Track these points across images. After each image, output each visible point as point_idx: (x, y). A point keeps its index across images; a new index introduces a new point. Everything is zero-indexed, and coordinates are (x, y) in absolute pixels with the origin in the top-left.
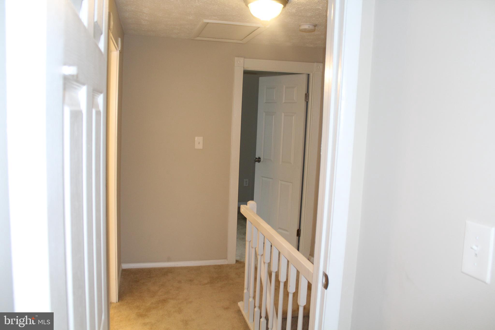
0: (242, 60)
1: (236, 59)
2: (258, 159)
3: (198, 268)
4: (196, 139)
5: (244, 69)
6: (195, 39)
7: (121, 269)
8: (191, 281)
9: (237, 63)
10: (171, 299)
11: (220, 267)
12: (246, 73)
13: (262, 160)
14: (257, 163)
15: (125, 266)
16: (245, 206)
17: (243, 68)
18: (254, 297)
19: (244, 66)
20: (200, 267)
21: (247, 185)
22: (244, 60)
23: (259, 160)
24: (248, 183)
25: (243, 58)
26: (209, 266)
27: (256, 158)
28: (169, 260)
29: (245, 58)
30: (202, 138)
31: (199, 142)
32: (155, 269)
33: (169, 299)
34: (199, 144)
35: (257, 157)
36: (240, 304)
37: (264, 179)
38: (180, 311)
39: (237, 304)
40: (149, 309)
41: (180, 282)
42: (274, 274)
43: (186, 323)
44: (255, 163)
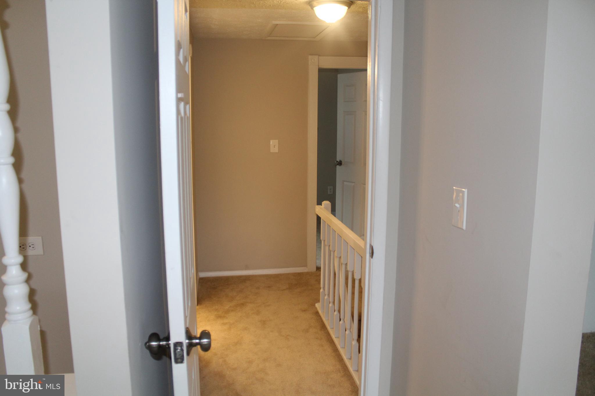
0: (316, 57)
1: (310, 57)
2: (339, 162)
4: (271, 143)
5: (318, 67)
6: (267, 39)
7: (198, 278)
8: (269, 287)
9: (312, 62)
10: (249, 303)
11: (299, 274)
12: (321, 71)
13: (343, 163)
14: (338, 166)
15: (203, 275)
16: (320, 206)
18: (329, 295)
19: (318, 64)
20: (279, 274)
21: (332, 193)
22: (318, 57)
23: (340, 163)
24: (332, 190)
25: (317, 56)
26: (288, 274)
27: (337, 162)
28: (247, 268)
29: (319, 56)
30: (277, 141)
31: (274, 146)
32: (232, 277)
33: (247, 303)
34: (274, 147)
35: (338, 160)
36: (317, 305)
37: (345, 183)
38: (258, 313)
39: (314, 305)
40: (227, 312)
41: (258, 288)
42: (344, 266)
43: (264, 323)
44: (336, 167)
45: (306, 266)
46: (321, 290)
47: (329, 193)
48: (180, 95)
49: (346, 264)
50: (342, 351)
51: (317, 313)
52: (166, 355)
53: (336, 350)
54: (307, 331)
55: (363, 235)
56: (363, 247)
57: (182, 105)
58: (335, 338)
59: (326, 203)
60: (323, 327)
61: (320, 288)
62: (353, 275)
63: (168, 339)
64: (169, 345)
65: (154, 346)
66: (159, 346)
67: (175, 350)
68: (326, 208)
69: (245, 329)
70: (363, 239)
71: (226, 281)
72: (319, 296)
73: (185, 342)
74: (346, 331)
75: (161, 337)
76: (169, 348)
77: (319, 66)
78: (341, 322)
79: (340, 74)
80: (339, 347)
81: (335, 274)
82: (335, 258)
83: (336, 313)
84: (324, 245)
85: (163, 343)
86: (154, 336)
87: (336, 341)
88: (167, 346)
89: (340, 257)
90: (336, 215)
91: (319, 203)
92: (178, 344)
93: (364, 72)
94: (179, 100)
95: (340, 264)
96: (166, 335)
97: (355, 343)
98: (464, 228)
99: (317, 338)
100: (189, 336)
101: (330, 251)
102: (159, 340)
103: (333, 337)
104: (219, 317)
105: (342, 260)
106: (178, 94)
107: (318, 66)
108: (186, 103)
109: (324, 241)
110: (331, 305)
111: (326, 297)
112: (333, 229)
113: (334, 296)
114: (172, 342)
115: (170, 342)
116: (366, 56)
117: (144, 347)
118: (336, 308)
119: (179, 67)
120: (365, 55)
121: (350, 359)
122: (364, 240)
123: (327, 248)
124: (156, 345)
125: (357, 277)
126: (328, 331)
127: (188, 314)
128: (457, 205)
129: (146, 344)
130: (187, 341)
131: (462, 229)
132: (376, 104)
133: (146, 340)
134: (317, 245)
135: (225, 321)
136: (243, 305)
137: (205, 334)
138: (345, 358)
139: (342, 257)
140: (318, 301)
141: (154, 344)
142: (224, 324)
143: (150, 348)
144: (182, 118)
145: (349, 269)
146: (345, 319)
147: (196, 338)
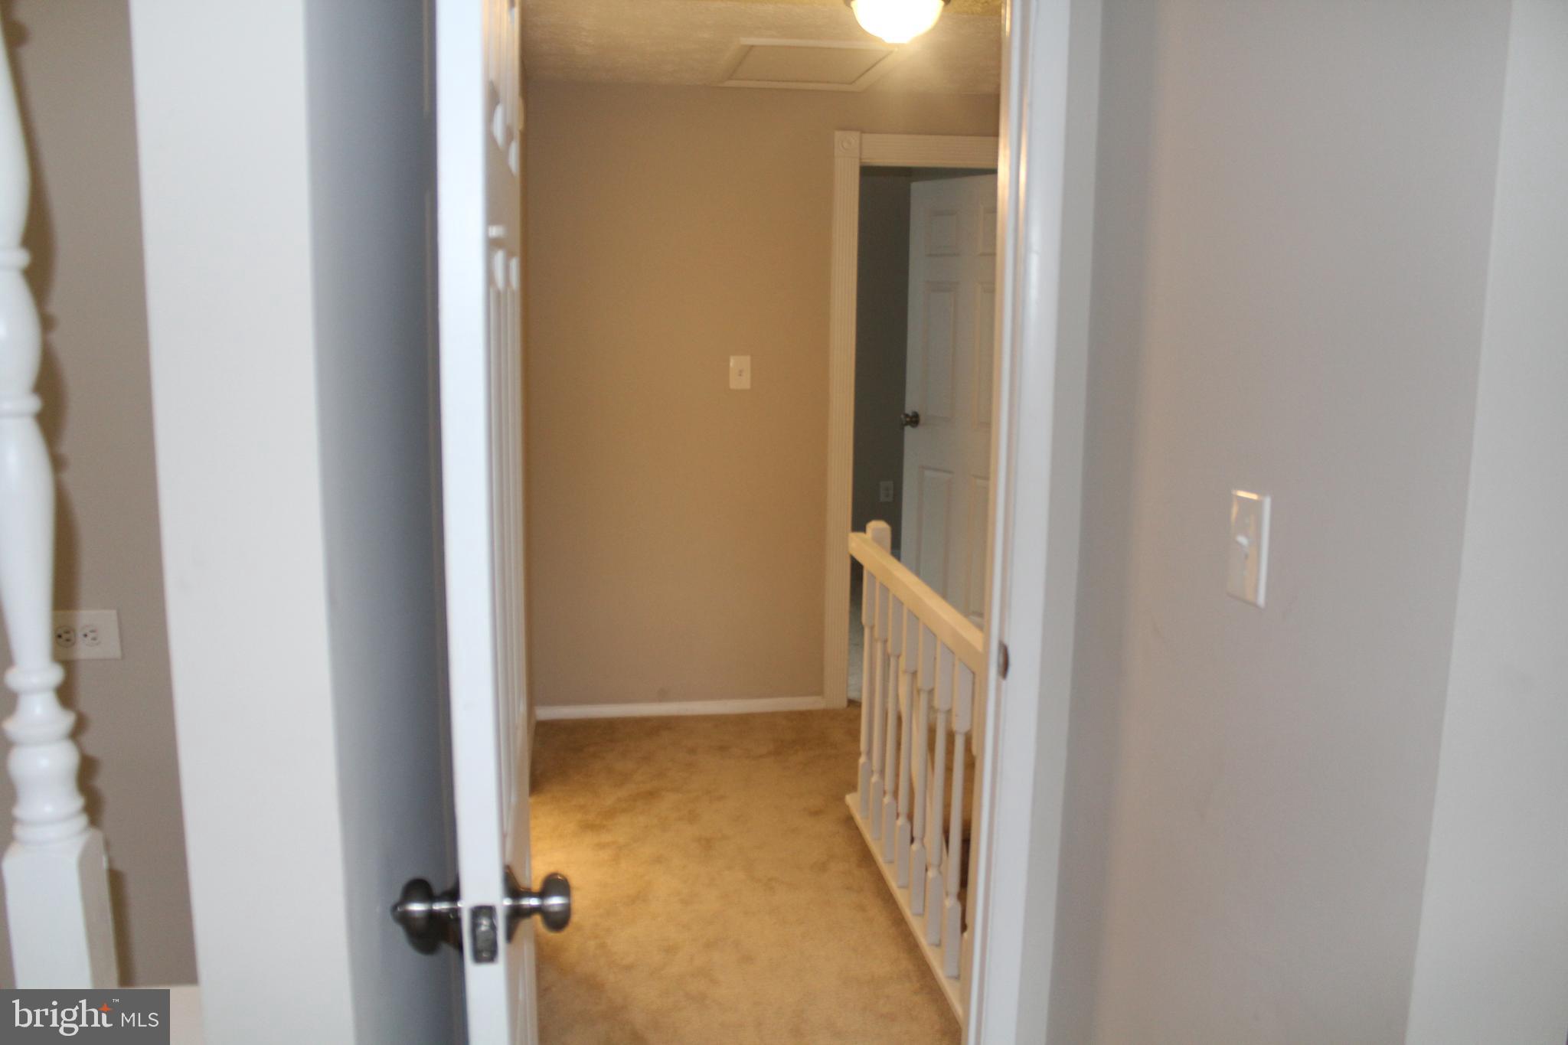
0: (853, 137)
1: (838, 134)
2: (911, 418)
3: (743, 721)
4: (731, 365)
5: (861, 162)
6: (721, 85)
8: (722, 748)
9: (843, 146)
10: (668, 790)
11: (804, 716)
12: (868, 173)
13: (922, 419)
14: (908, 429)
15: (545, 713)
16: (862, 534)
17: (857, 161)
19: (861, 154)
21: (891, 499)
22: (861, 137)
23: (914, 420)
24: (891, 492)
25: (858, 133)
27: (907, 415)
28: (663, 696)
29: (863, 132)
30: (748, 358)
31: (741, 372)
32: (625, 722)
33: (663, 789)
34: (740, 375)
35: (909, 410)
36: (850, 799)
37: (928, 473)
38: (692, 818)
39: (842, 799)
40: (611, 813)
41: (692, 751)
42: (923, 697)
43: (707, 844)
44: (903, 429)
45: (820, 692)
46: (862, 760)
47: (883, 498)
48: (495, 231)
49: (931, 692)
50: (916, 925)
51: (849, 820)
52: (447, 939)
53: (898, 920)
54: (822, 867)
55: (981, 615)
56: (979, 647)
57: (499, 257)
58: (900, 887)
59: (878, 527)
60: (866, 857)
61: (859, 754)
62: (949, 722)
63: (454, 894)
64: (456, 912)
65: (417, 915)
66: (431, 915)
67: (475, 926)
68: (877, 540)
69: (658, 860)
70: (980, 627)
71: (609, 730)
72: (856, 773)
73: (502, 903)
74: (927, 870)
75: (437, 889)
76: (458, 920)
77: (863, 161)
78: (915, 846)
79: (917, 180)
80: (908, 913)
81: (899, 719)
82: (900, 674)
83: (902, 821)
84: (872, 639)
85: (441, 906)
86: (419, 888)
87: (901, 896)
88: (451, 916)
89: (914, 674)
90: (902, 559)
91: (859, 526)
92: (483, 911)
93: (989, 177)
94: (492, 245)
95: (914, 692)
96: (450, 885)
97: (951, 903)
98: (1261, 600)
99: (847, 888)
100: (513, 888)
101: (886, 658)
102: (429, 896)
103: (893, 885)
104: (588, 827)
105: (921, 682)
106: (490, 229)
107: (860, 159)
108: (509, 255)
109: (872, 628)
110: (887, 799)
111: (875, 778)
112: (894, 596)
113: (897, 775)
114: (465, 905)
115: (459, 905)
116: (996, 134)
117: (390, 917)
118: (903, 806)
119: (493, 153)
120: (993, 132)
121: (939, 945)
122: (983, 627)
123: (879, 646)
124: (423, 911)
125: (960, 726)
126: (877, 867)
127: (509, 827)
128: (1242, 540)
129: (395, 908)
130: (508, 902)
131: (1255, 605)
132: (1020, 262)
133: (397, 896)
134: (850, 639)
135: (606, 837)
136: (652, 795)
137: (555, 884)
138: (924, 942)
139: (919, 675)
140: (852, 787)
141: (417, 908)
142: (601, 846)
143: (405, 920)
144: (498, 294)
145: (938, 703)
146: (926, 840)
147: (530, 894)
